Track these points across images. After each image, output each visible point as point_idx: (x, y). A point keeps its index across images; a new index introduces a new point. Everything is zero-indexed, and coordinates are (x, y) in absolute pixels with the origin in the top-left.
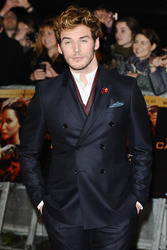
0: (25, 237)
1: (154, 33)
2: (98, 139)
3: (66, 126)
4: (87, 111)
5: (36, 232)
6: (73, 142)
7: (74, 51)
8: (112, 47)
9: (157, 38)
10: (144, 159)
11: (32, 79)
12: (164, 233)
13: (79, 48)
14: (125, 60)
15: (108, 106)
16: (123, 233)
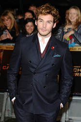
2: (45, 71)
3: (30, 62)
4: (42, 57)
6: (33, 70)
7: (43, 26)
10: (68, 83)
13: (46, 25)
15: (53, 56)
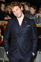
0: (2, 61)
1: (35, 6)
5: (5, 59)
8: (25, 11)
9: (36, 8)
11: (4, 19)
12: (38, 60)
14: (28, 14)
15: (26, 26)
16: (29, 61)
